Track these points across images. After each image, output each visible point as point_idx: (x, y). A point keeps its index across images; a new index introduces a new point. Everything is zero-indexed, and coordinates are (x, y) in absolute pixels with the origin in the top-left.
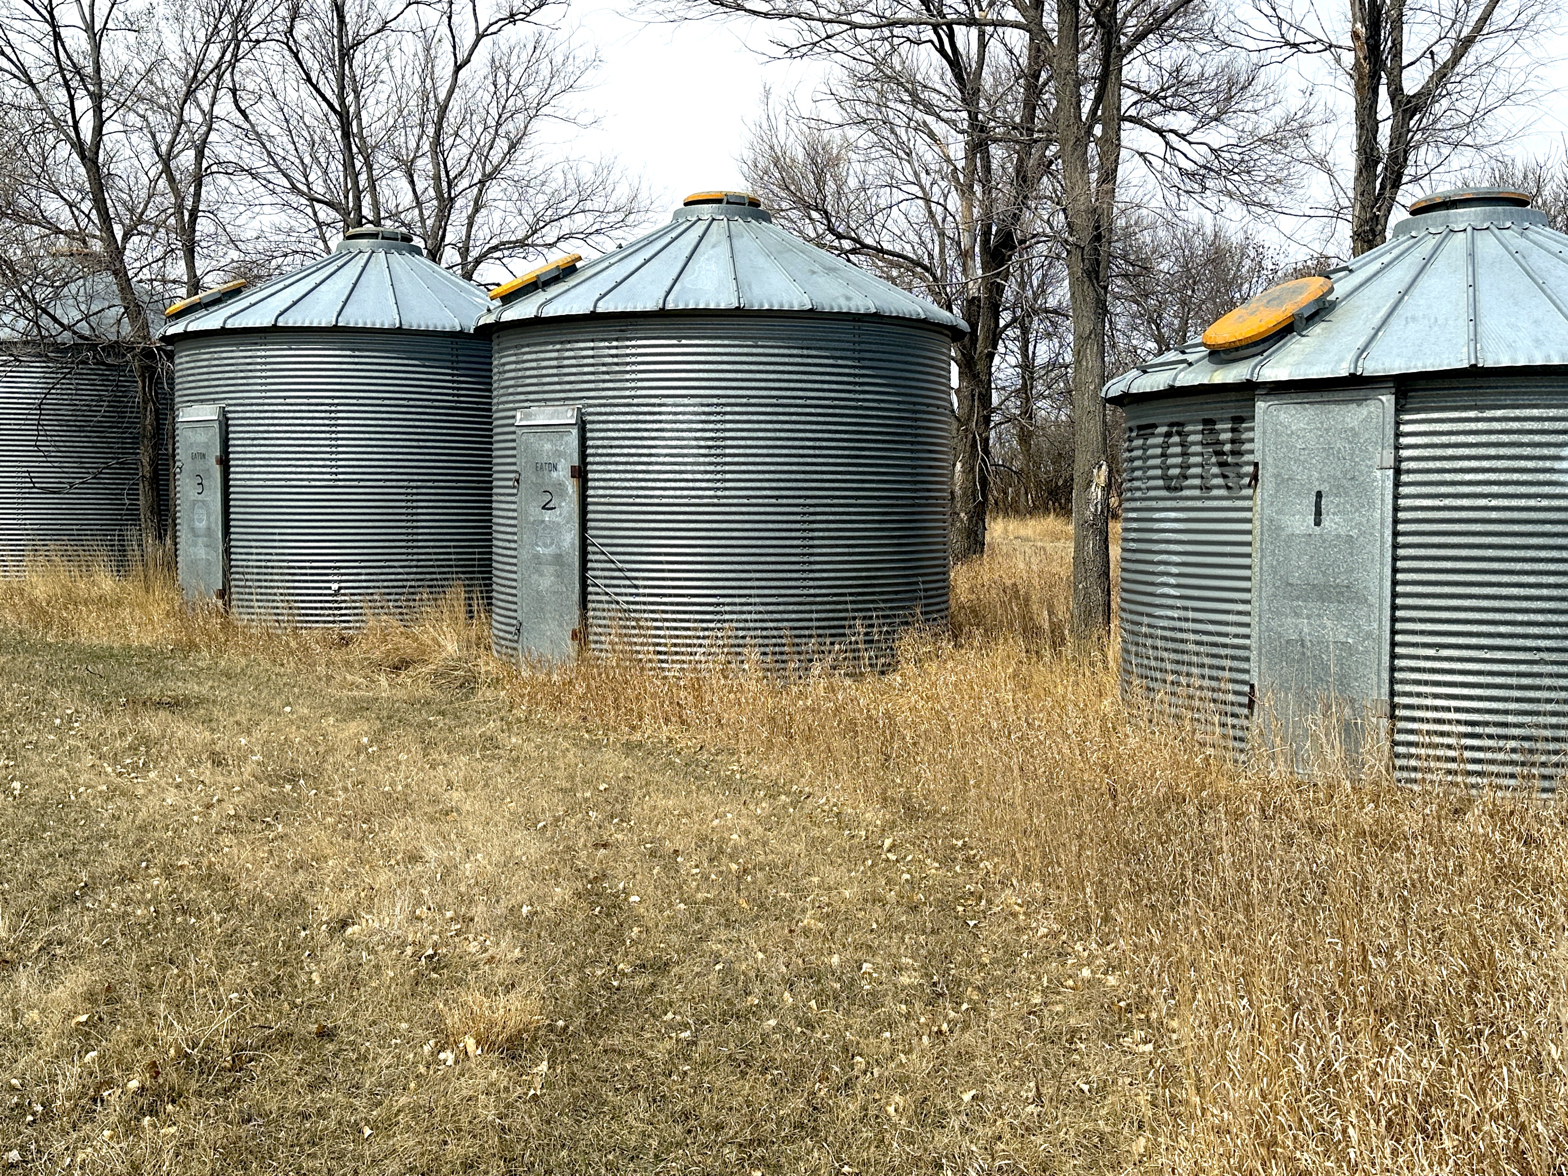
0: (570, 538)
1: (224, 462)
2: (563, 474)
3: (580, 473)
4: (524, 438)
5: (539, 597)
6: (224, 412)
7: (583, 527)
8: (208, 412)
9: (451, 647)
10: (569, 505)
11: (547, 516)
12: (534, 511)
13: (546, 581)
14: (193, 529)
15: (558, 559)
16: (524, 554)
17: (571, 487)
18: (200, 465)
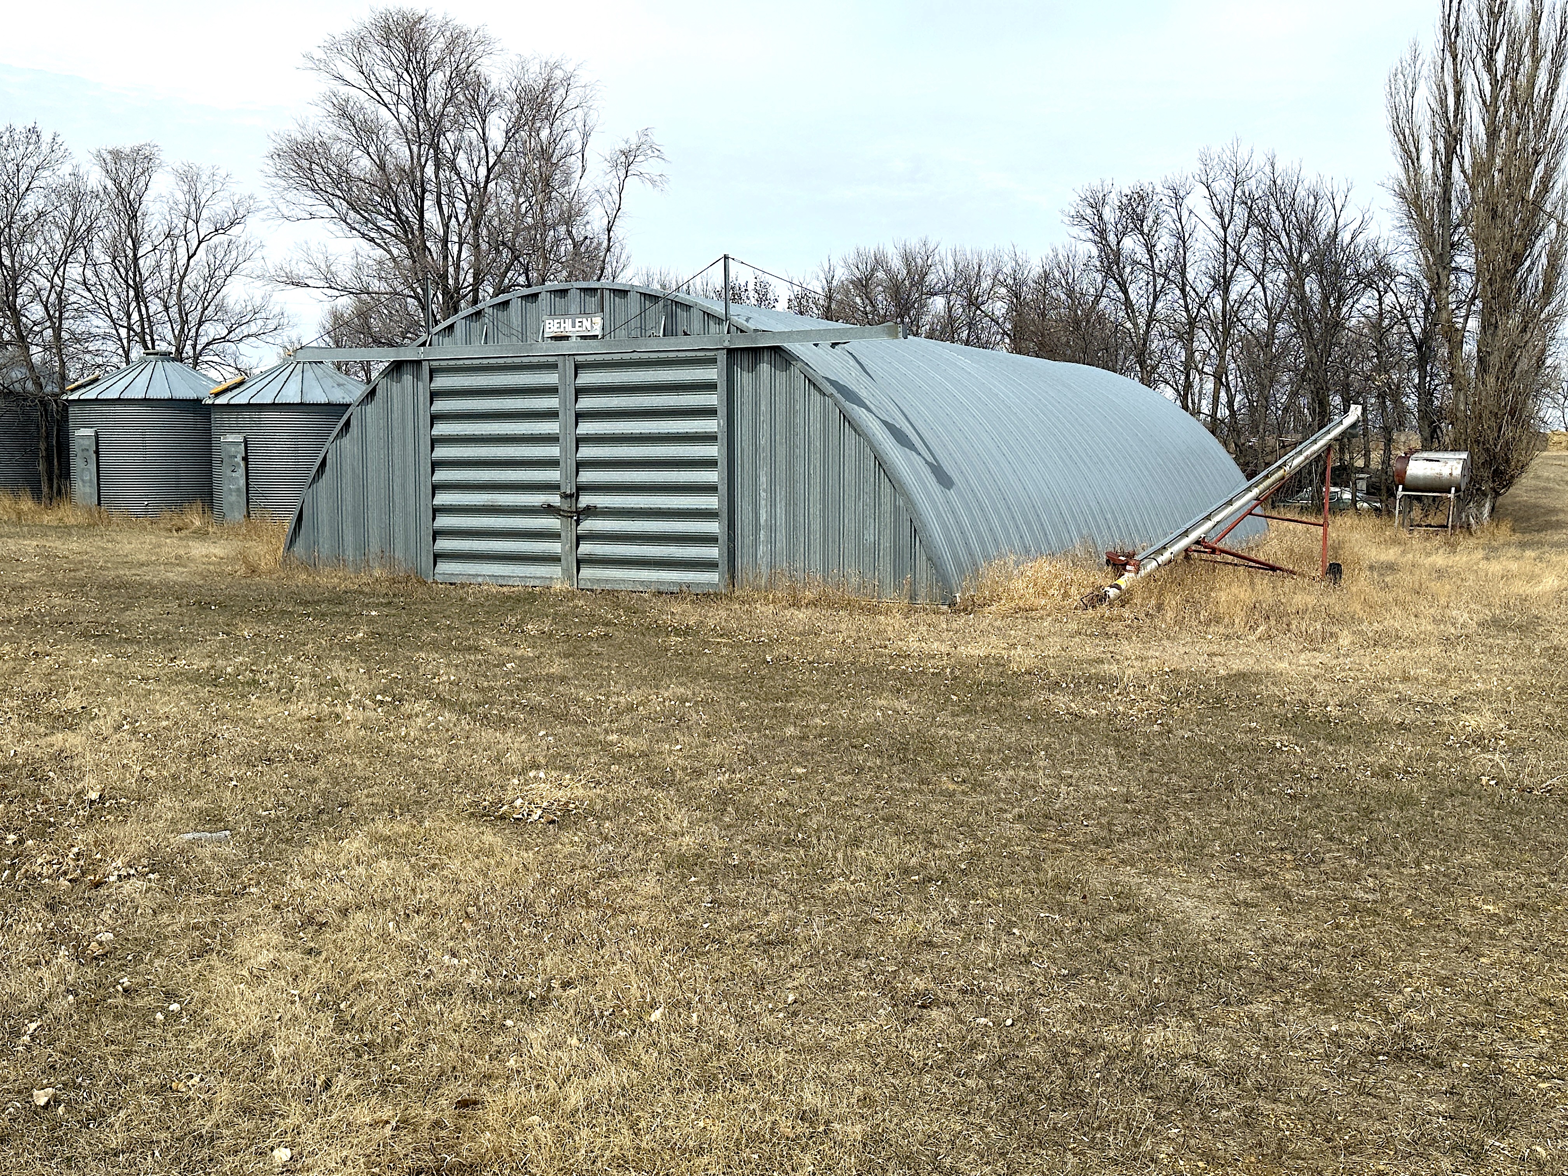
0: (242, 482)
1: (97, 452)
2: (239, 459)
3: (245, 459)
4: (223, 446)
5: (231, 504)
6: (96, 432)
7: (247, 479)
8: (90, 432)
9: (198, 523)
10: (241, 471)
11: (234, 474)
12: (229, 473)
13: (233, 498)
14: (83, 480)
15: (238, 490)
16: (225, 488)
17: (242, 464)
18: (86, 454)
